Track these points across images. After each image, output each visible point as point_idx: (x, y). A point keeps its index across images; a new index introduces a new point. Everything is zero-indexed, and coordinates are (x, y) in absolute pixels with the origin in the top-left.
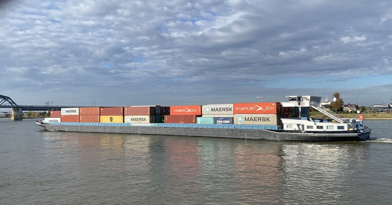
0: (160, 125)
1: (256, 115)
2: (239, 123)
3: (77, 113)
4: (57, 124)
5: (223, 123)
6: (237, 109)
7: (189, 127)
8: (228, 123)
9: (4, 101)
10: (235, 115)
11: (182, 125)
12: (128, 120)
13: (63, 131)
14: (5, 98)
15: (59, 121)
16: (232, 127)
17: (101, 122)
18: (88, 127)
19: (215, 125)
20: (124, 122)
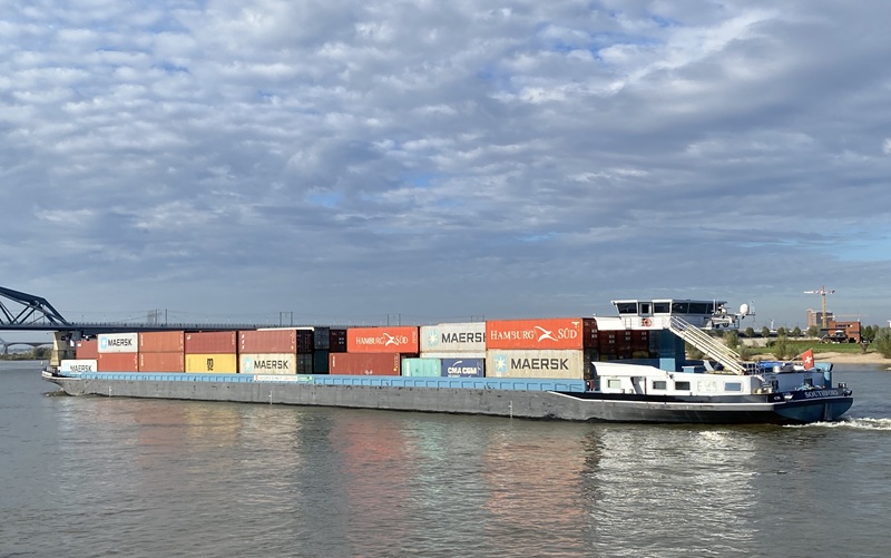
0: (321, 379)
1: (536, 352)
2: (499, 375)
3: (133, 348)
4: (88, 377)
5: (462, 375)
6: (493, 335)
7: (384, 384)
8: (473, 376)
9: (30, 309)
10: (490, 352)
11: (370, 380)
12: (248, 365)
13: (102, 395)
14: (34, 302)
15: (94, 369)
16: (481, 384)
17: (187, 371)
18: (157, 384)
19: (444, 379)
20: (238, 371)
